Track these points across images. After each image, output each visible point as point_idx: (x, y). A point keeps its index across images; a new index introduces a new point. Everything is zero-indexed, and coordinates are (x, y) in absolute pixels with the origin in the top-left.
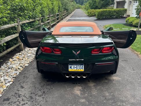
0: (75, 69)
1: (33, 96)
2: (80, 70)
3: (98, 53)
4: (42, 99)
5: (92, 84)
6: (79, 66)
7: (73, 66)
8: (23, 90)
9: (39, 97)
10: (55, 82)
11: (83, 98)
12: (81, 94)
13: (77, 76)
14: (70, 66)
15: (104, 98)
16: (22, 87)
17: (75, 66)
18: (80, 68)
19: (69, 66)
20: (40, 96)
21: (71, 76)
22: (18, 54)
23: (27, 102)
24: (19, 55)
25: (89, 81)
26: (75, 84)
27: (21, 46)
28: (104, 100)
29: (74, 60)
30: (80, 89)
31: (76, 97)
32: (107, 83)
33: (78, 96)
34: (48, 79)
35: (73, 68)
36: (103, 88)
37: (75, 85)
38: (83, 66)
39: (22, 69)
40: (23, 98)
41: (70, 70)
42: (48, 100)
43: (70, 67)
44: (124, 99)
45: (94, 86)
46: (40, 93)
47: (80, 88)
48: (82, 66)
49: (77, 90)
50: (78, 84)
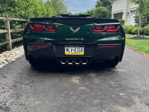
0: (73, 52)
1: (18, 85)
2: (79, 54)
3: (101, 32)
4: (29, 87)
5: (93, 75)
6: (78, 48)
7: (70, 48)
8: (5, 79)
9: (25, 86)
11: (83, 86)
12: (80, 82)
13: (75, 62)
14: (67, 48)
15: (109, 86)
16: (5, 77)
17: (73, 48)
18: (79, 51)
19: (66, 48)
20: (27, 84)
21: (68, 62)
23: (9, 90)
25: (89, 72)
26: (72, 74)
28: (109, 88)
29: (72, 39)
30: (79, 79)
31: (74, 85)
32: (111, 74)
33: (76, 84)
34: (38, 71)
35: (70, 50)
36: (106, 78)
37: (72, 75)
38: (83, 48)
39: (7, 63)
40: (5, 86)
41: (67, 53)
42: (37, 88)
43: (67, 50)
44: (133, 87)
45: (96, 76)
46: (27, 82)
47: (79, 78)
48: (81, 48)
49: (75, 80)
50: (76, 75)
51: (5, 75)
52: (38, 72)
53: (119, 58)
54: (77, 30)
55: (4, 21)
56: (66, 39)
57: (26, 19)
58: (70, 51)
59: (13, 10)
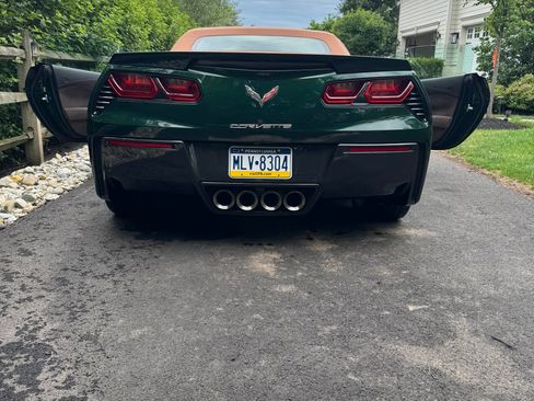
0: (256, 168)
1: (70, 276)
2: (274, 175)
3: (350, 101)
4: (111, 285)
5: (321, 247)
6: (274, 156)
7: (245, 156)
8: (29, 259)
9: (95, 281)
10: (170, 240)
11: (287, 283)
12: (278, 270)
13: (262, 203)
14: (236, 155)
15: (374, 283)
16: (27, 253)
17: (257, 157)
18: (276, 167)
19: (231, 157)
20: (102, 276)
21: (238, 201)
22: (22, 170)
23: (43, 293)
24: (25, 172)
25: (311, 239)
26: (251, 245)
27: (35, 146)
28: (374, 287)
29: (252, 126)
30: (275, 259)
31: (257, 278)
32: (383, 245)
33: (266, 276)
35: (246, 164)
36: (366, 256)
37: (251, 248)
38: (290, 157)
39: (29, 206)
40: (28, 282)
41: (234, 172)
42: (136, 287)
43: (236, 162)
44: (455, 285)
45: (332, 250)
46: (103, 269)
47: (275, 255)
48: (282, 157)
49: (263, 262)
50: (268, 247)
51: (25, 245)
52: (137, 238)
53: (409, 192)
54: (268, 95)
55: (18, 60)
56: (232, 126)
57: (94, 53)
58: (246, 167)
59: (47, 23)
